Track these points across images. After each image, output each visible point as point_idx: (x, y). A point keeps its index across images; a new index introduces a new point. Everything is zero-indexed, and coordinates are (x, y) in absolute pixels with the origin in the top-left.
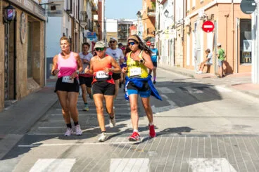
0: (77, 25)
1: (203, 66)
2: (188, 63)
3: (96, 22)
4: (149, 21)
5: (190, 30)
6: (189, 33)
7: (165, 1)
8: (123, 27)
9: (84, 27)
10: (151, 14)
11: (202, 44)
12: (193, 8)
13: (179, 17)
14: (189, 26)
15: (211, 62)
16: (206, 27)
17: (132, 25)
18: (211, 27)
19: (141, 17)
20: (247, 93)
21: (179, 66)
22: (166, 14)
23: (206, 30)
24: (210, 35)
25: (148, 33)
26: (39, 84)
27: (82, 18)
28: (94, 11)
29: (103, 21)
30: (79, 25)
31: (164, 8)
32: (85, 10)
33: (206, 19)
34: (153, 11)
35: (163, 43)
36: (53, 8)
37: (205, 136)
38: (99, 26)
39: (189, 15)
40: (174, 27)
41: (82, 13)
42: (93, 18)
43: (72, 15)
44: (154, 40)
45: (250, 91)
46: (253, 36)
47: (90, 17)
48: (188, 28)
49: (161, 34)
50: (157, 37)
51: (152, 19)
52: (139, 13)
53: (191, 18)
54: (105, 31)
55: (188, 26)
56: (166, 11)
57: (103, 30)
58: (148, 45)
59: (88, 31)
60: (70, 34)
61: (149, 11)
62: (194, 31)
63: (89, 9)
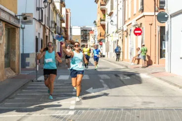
0: (47, 30)
1: (134, 59)
2: (126, 58)
3: (64, 28)
4: (101, 27)
5: (127, 34)
6: (127, 36)
7: (111, 14)
8: (84, 32)
9: (53, 31)
10: (102, 22)
11: (134, 44)
12: (129, 19)
13: (120, 25)
14: (126, 31)
15: (140, 56)
16: (136, 32)
17: (91, 30)
18: (140, 32)
19: (96, 25)
20: (160, 79)
23: (136, 34)
24: (140, 37)
25: (101, 36)
26: (15, 72)
27: (53, 25)
28: (62, 21)
29: (69, 27)
30: (49, 30)
31: (110, 18)
32: (55, 19)
33: (137, 26)
34: (104, 20)
35: (110, 44)
36: (25, 18)
37: (119, 109)
38: (66, 31)
39: (127, 24)
40: (117, 32)
41: (53, 22)
42: (61, 26)
43: (43, 23)
44: (105, 41)
45: (162, 77)
46: (166, 39)
47: (58, 25)
48: (126, 33)
49: (109, 37)
50: (106, 39)
51: (103, 26)
52: (95, 22)
53: (127, 26)
54: (71, 35)
55: (125, 31)
56: (112, 21)
57: (69, 34)
58: (100, 45)
59: (57, 34)
60: (41, 37)
61: (101, 20)
62: (130, 35)
63: (58, 19)
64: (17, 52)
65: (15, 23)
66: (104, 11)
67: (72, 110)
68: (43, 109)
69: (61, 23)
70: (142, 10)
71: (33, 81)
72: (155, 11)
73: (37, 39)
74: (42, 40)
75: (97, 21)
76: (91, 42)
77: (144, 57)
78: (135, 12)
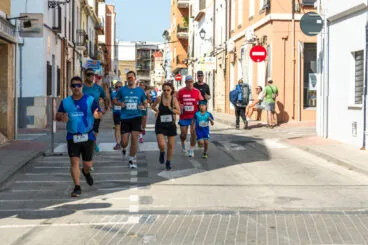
0: (70, 50)
3: (103, 45)
4: (179, 44)
5: (235, 57)
6: (234, 63)
7: (200, 17)
8: (144, 54)
9: (82, 52)
11: (251, 79)
12: (240, 27)
13: (220, 40)
14: (234, 52)
16: (254, 54)
17: (158, 50)
18: (262, 54)
19: (168, 39)
20: (307, 150)
21: (219, 110)
22: (203, 34)
23: (255, 59)
24: (262, 65)
25: (178, 62)
26: (6, 136)
27: (81, 39)
28: (98, 30)
29: (112, 43)
30: (74, 50)
31: (200, 26)
32: (84, 27)
33: (256, 43)
34: (185, 30)
37: (232, 213)
38: (106, 52)
39: (234, 37)
40: (213, 54)
41: (80, 32)
42: (96, 40)
43: (62, 35)
44: (186, 73)
46: (318, 68)
47: (92, 38)
48: (232, 56)
49: (196, 64)
50: (190, 68)
51: (184, 42)
52: (166, 33)
53: (235, 41)
54: (116, 60)
55: (231, 52)
56: (203, 31)
57: (112, 58)
58: (177, 80)
59: (88, 58)
60: (58, 63)
61: (180, 30)
62: (241, 60)
63: (91, 26)
64: (10, 95)
65: (8, 34)
66: (185, 11)
67: (134, 213)
68: (73, 212)
69: (97, 35)
70: (268, 9)
71: (44, 155)
72: (294, 12)
73: (49, 68)
74: (59, 71)
75: (170, 31)
76: (157, 74)
77: (272, 106)
78: (252, 13)
